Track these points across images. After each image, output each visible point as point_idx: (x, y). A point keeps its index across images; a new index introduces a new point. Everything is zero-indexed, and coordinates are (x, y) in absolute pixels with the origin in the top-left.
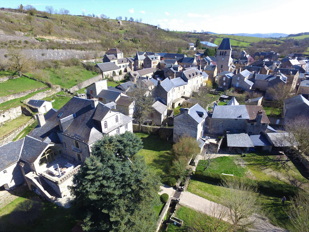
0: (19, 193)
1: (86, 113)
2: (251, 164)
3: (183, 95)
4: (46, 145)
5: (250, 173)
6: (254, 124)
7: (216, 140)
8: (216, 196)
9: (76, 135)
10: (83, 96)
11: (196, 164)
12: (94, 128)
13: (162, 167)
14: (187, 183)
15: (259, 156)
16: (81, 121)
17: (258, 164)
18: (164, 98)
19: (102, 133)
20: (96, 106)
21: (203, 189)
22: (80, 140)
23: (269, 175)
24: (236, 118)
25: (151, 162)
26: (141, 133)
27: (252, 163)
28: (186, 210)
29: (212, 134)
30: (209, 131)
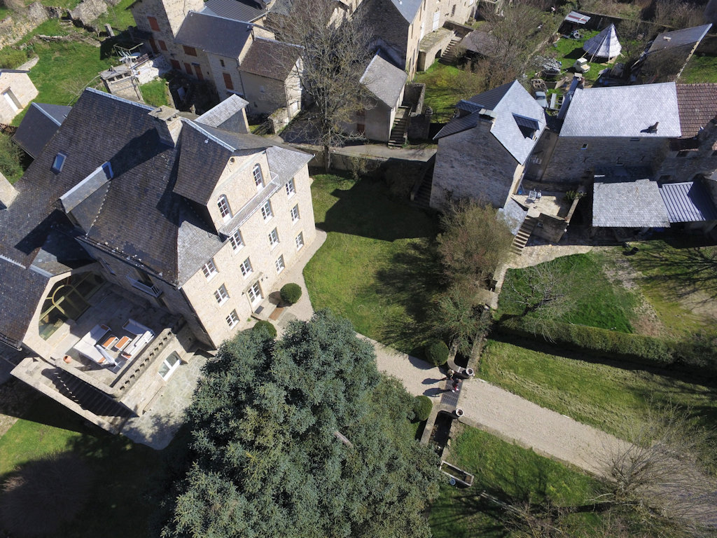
0: (14, 409)
1: (148, 164)
2: (651, 279)
3: (449, 18)
4: (43, 281)
5: (646, 310)
6: (689, 155)
7: (557, 202)
8: (556, 390)
9: (130, 249)
10: (120, 77)
11: (499, 285)
12: (185, 223)
13: (404, 296)
14: (476, 351)
15: (673, 250)
16: (134, 193)
17: (670, 277)
18: (396, 45)
19: (217, 235)
20: (175, 139)
21: (520, 370)
22: (149, 268)
23: (700, 315)
24: (638, 134)
25: (372, 281)
26: (332, 174)
27: (655, 272)
28: (479, 439)
29: (546, 182)
30: (540, 172)
